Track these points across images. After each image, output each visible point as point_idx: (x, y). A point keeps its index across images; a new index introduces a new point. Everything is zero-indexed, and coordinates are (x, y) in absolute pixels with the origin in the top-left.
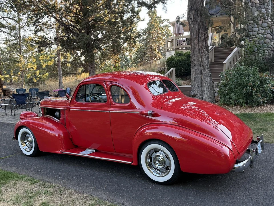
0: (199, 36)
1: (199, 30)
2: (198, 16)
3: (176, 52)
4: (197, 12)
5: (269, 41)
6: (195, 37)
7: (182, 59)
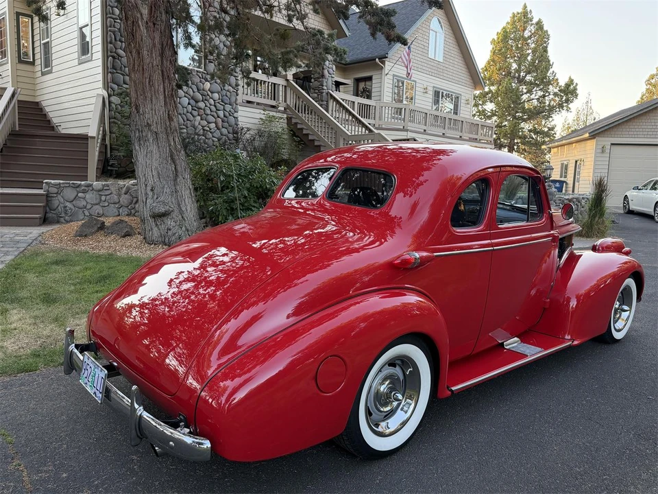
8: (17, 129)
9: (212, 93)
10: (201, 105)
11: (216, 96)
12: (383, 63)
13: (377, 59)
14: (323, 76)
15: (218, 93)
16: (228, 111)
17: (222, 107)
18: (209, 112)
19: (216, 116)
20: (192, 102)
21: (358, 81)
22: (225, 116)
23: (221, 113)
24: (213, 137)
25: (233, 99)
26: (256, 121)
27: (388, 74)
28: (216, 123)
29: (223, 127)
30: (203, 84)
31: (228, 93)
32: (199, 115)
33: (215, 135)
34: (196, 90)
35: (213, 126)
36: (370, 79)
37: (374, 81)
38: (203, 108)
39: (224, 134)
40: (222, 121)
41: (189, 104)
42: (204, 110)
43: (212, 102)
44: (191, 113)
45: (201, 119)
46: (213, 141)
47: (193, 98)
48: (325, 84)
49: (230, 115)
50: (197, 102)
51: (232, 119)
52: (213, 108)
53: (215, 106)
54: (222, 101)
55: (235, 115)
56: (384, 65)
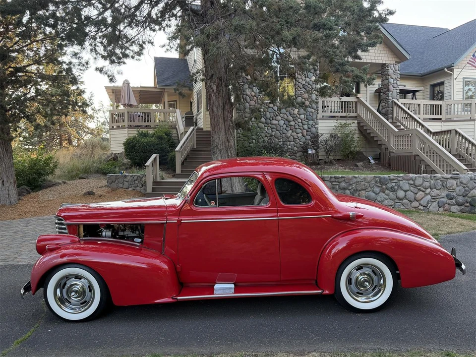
0: (224, 113)
1: (224, 106)
2: (222, 87)
3: (138, 131)
4: (221, 81)
5: (263, 125)
6: (219, 114)
7: (152, 141)
8: (195, 147)
9: (299, 115)
10: (292, 123)
11: (302, 116)
12: (452, 70)
13: (445, 69)
14: (388, 90)
15: (304, 114)
16: (311, 124)
17: (307, 123)
18: (297, 127)
19: (302, 129)
20: (286, 122)
21: (433, 86)
22: (308, 128)
23: (306, 127)
24: (300, 142)
25: (315, 117)
26: (331, 128)
27: (457, 78)
28: (302, 133)
29: (307, 135)
30: (294, 111)
31: (311, 114)
32: (291, 130)
33: (301, 140)
34: (289, 115)
35: (300, 135)
36: (442, 83)
37: (445, 85)
38: (293, 125)
39: (308, 139)
40: (307, 131)
41: (284, 124)
42: (294, 126)
43: (300, 120)
44: (285, 129)
45: (292, 132)
46: (300, 144)
47: (286, 120)
48: (390, 95)
49: (312, 127)
50: (289, 122)
51: (314, 130)
52: (300, 124)
53: (302, 123)
54: (307, 119)
55: (316, 126)
56: (453, 72)
